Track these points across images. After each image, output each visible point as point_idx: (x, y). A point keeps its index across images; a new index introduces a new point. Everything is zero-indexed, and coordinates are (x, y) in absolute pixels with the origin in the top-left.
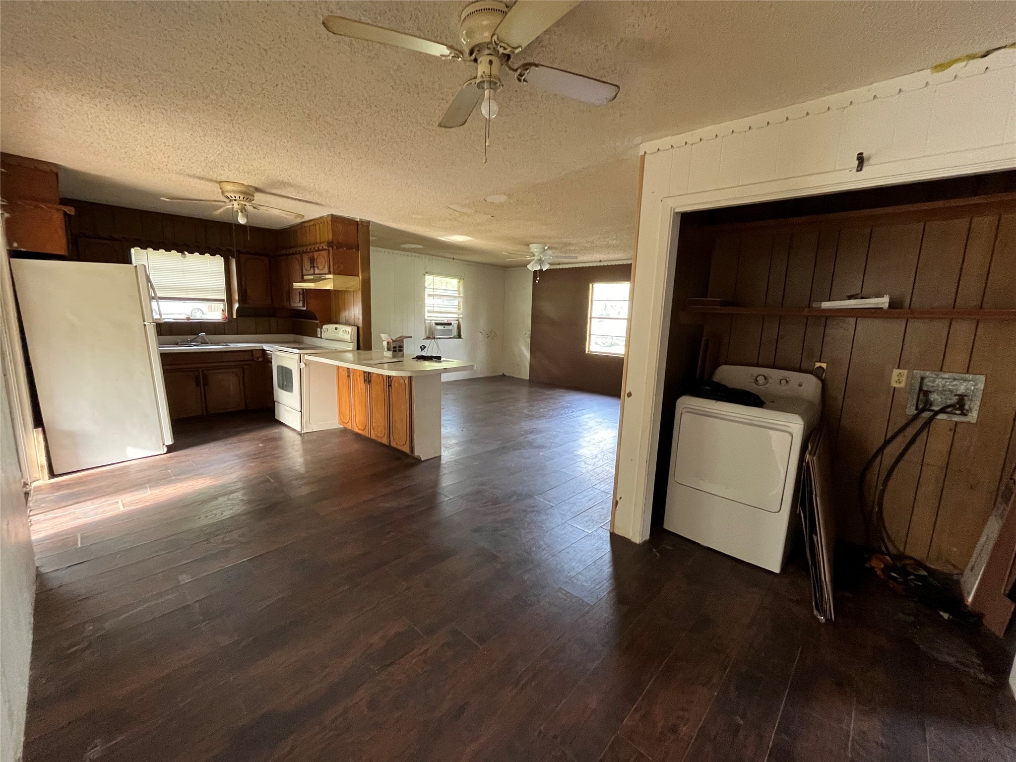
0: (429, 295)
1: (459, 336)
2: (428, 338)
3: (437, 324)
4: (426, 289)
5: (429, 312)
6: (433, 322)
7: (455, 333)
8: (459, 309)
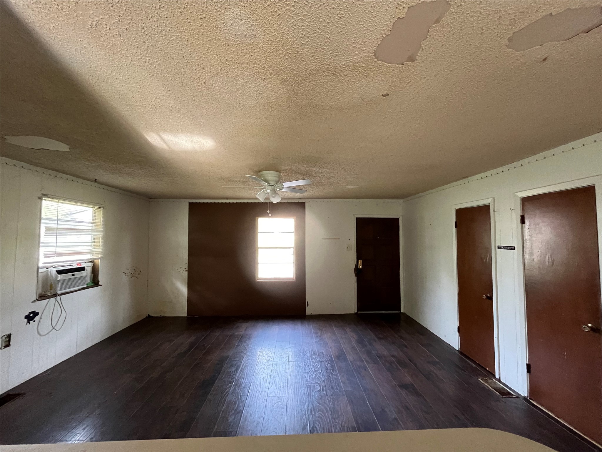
0: (48, 229)
1: (95, 282)
2: (42, 297)
3: (60, 272)
4: (42, 221)
5: (47, 255)
6: (53, 271)
7: (88, 280)
8: (94, 247)
